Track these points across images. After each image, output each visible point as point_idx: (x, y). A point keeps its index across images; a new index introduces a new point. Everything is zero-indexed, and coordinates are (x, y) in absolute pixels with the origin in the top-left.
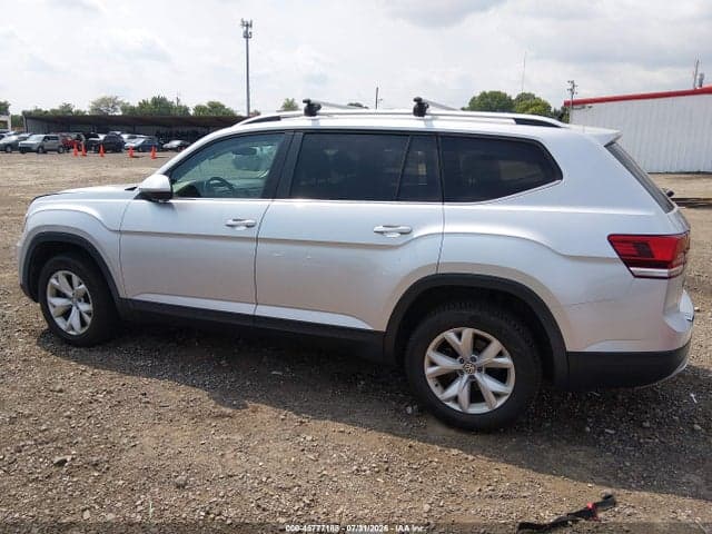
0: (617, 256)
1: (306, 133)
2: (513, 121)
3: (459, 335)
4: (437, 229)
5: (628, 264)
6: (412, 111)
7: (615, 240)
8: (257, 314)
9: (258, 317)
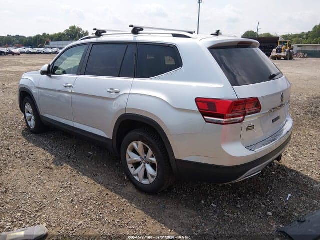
0: (198, 110)
1: (93, 45)
2: (171, 36)
3: (138, 144)
4: (128, 92)
5: (204, 115)
6: (131, 32)
7: (199, 101)
8: (74, 126)
9: (75, 128)
